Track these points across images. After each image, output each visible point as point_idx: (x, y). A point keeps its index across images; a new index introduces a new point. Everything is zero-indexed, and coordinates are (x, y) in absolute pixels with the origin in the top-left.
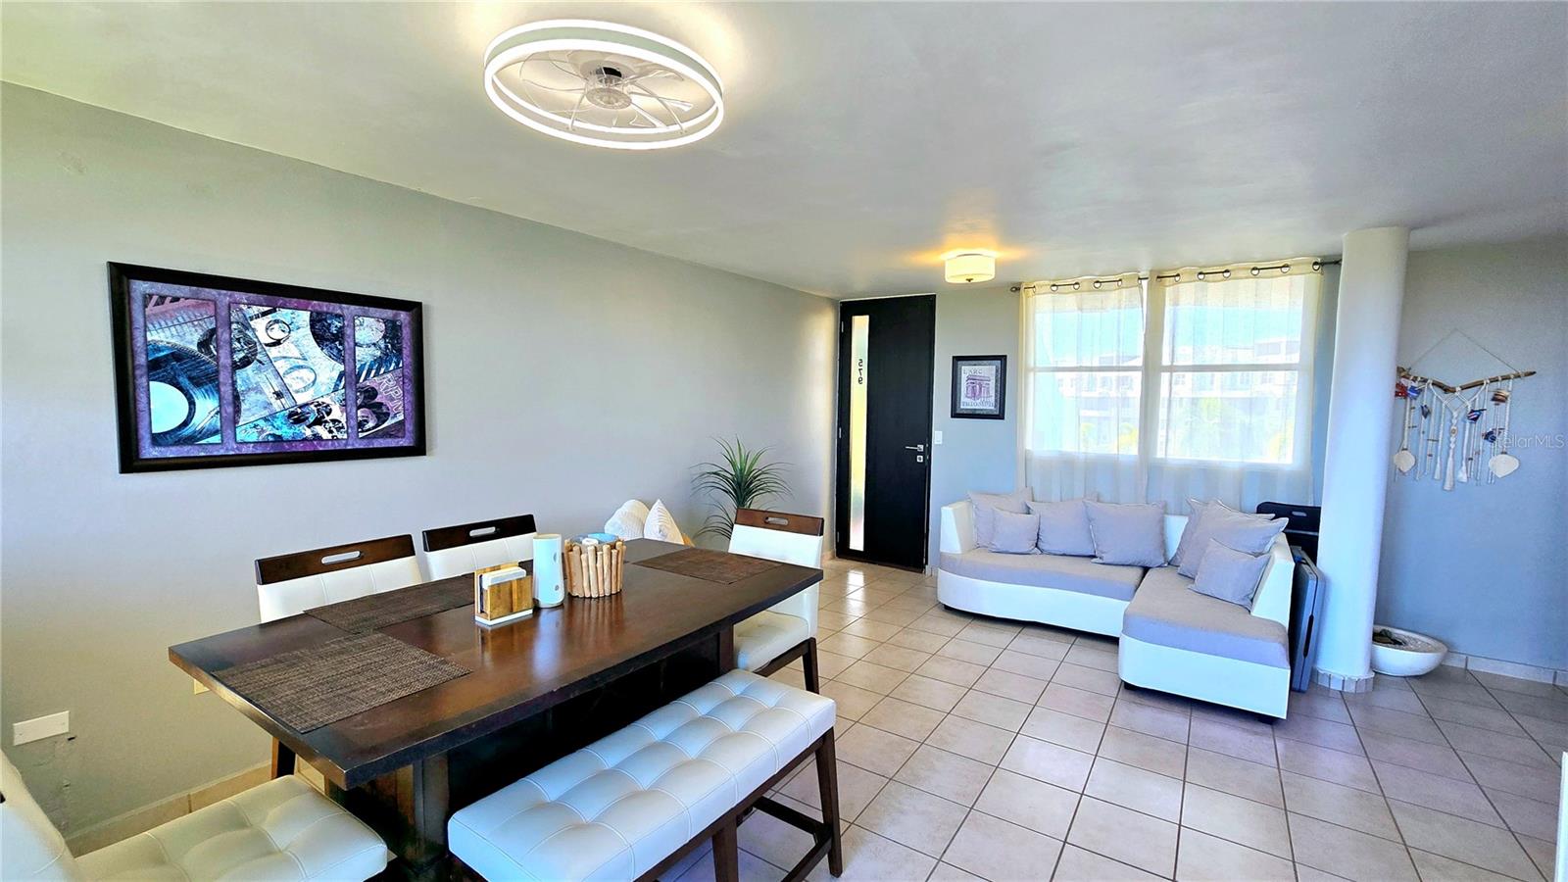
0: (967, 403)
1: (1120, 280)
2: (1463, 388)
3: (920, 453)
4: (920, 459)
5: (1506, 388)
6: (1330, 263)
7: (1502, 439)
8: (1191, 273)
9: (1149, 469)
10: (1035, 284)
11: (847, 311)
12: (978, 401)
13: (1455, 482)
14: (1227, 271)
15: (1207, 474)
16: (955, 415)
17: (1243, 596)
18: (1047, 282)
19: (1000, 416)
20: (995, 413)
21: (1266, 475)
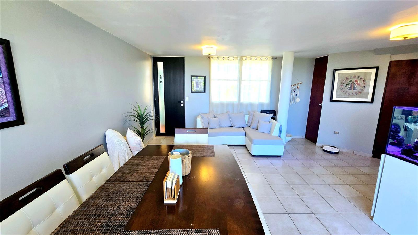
0: (195, 89)
1: (234, 58)
2: (293, 86)
3: (182, 103)
4: (182, 105)
5: (299, 86)
6: (274, 58)
7: (298, 95)
8: (249, 58)
9: (240, 104)
10: (213, 57)
11: (155, 60)
12: (198, 88)
13: (292, 104)
14: (256, 58)
15: (251, 105)
16: (192, 92)
17: (269, 131)
18: (216, 57)
19: (204, 92)
20: (203, 92)
21: (262, 104)
